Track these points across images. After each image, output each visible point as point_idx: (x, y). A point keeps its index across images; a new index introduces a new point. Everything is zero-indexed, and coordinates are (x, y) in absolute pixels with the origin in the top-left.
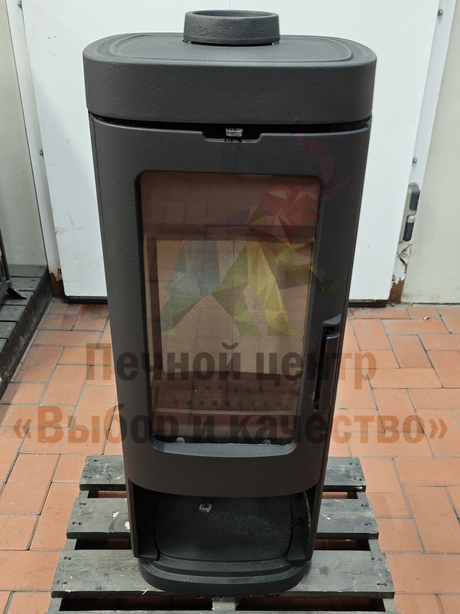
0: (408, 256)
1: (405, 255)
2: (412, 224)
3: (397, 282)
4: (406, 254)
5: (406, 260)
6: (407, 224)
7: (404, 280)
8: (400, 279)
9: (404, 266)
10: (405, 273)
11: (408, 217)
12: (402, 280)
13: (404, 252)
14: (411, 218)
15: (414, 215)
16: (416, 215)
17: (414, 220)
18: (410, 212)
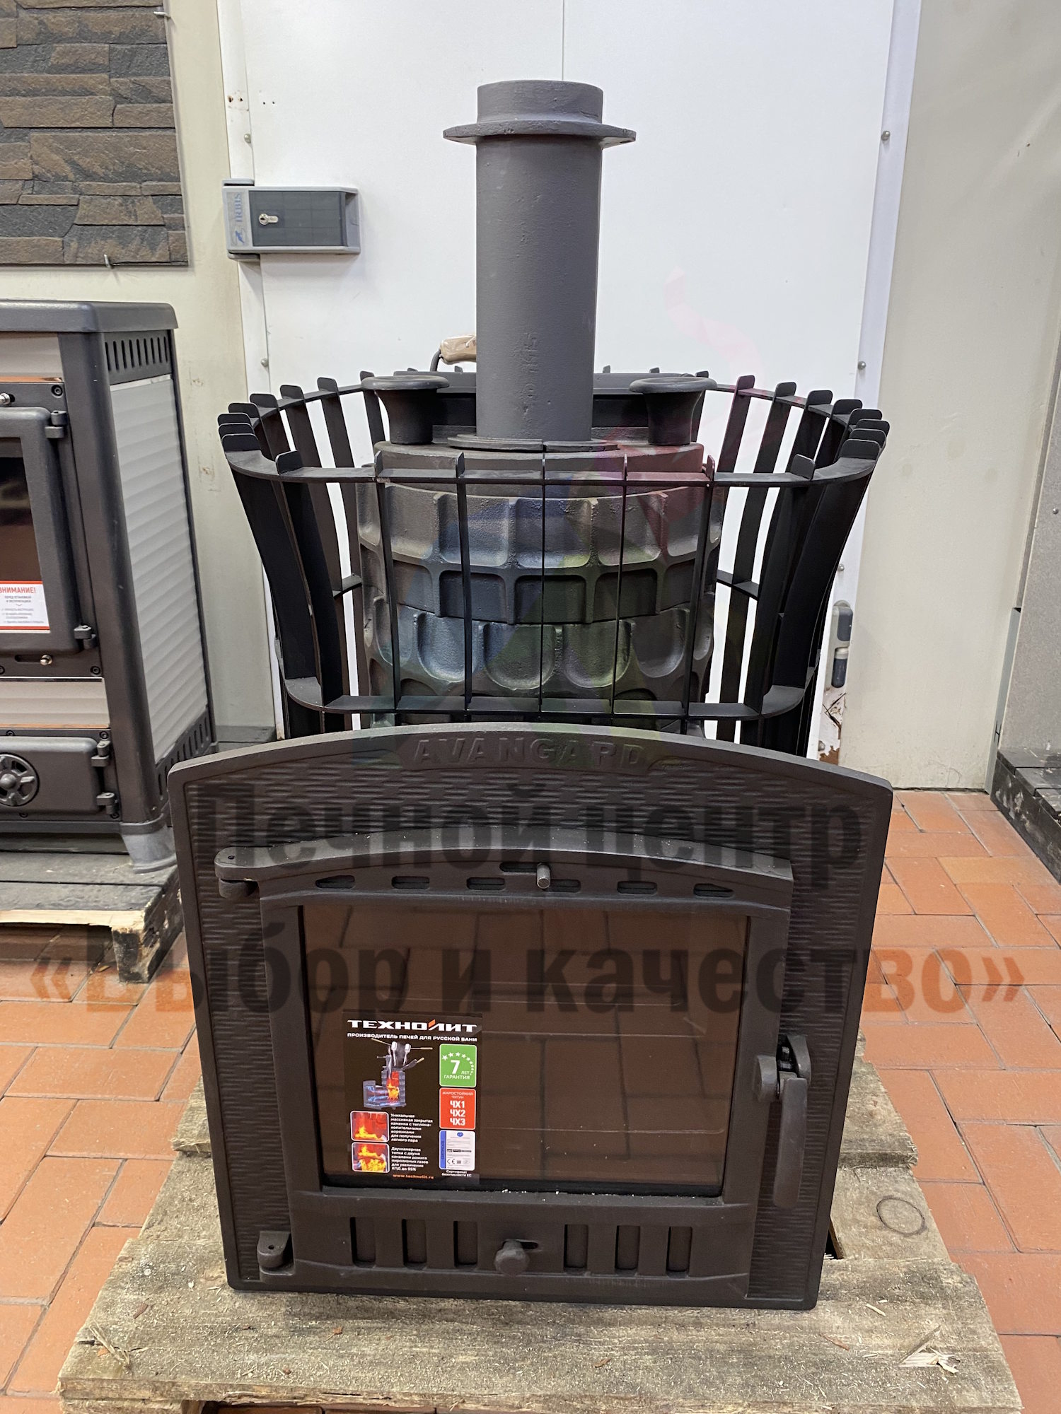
0: (841, 712)
1: (837, 710)
2: (845, 661)
3: (827, 754)
4: (838, 707)
5: (838, 718)
6: (835, 660)
7: (838, 749)
8: (832, 747)
9: (837, 728)
10: (839, 738)
11: (836, 650)
12: (835, 749)
13: (835, 705)
14: (842, 651)
15: (847, 647)
16: (850, 648)
17: (847, 655)
18: (840, 643)
